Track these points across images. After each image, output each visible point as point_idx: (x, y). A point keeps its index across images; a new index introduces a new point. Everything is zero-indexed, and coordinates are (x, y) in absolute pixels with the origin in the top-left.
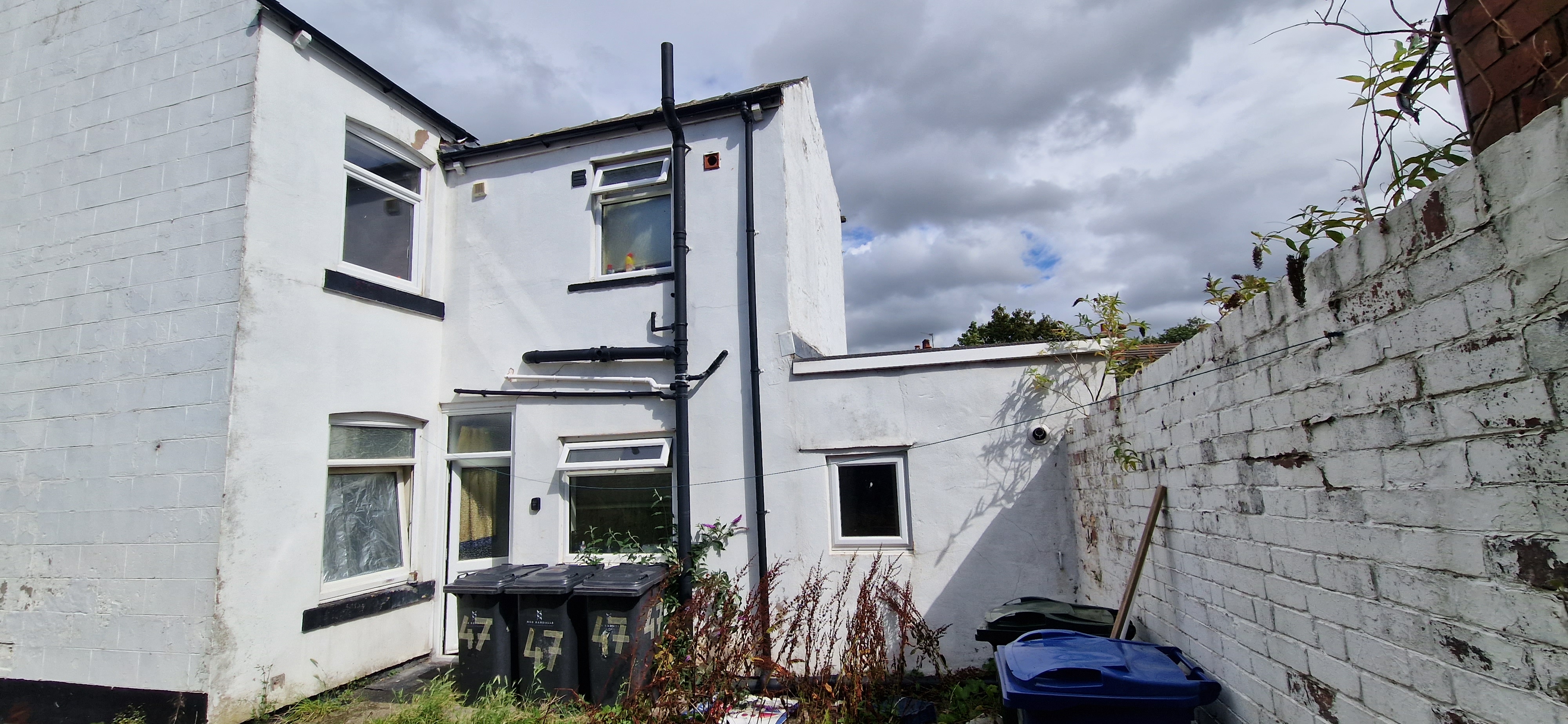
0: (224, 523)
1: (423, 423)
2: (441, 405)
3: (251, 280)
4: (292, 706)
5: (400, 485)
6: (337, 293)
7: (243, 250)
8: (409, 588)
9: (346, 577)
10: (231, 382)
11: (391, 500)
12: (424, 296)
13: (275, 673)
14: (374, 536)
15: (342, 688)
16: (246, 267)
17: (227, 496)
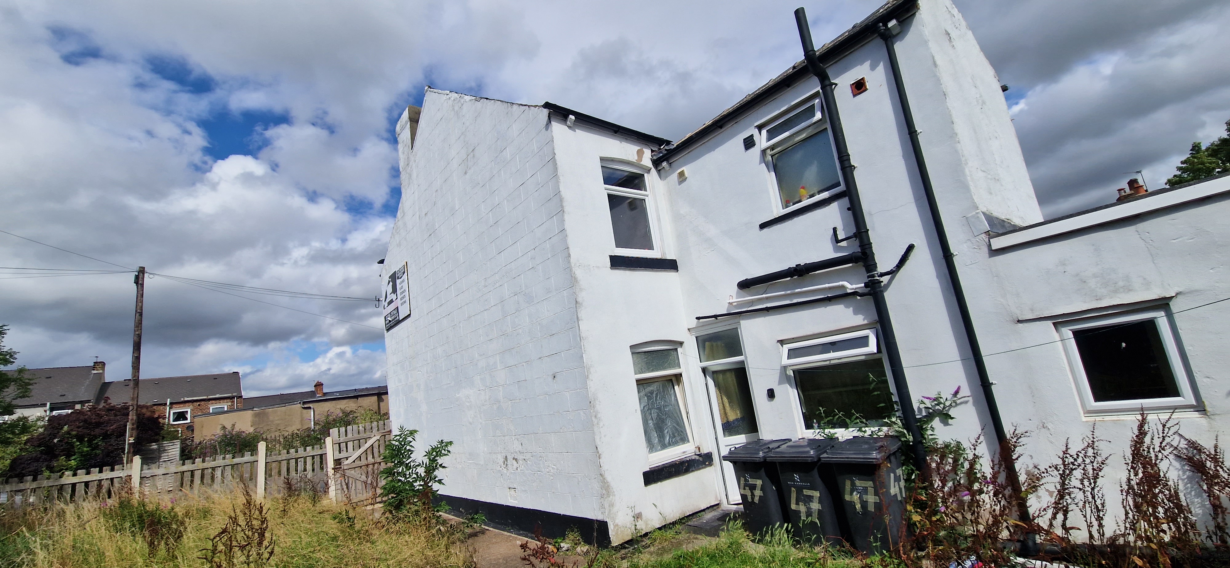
0: (593, 419)
1: (681, 344)
2: (689, 329)
3: (576, 273)
4: (650, 533)
5: (676, 387)
6: (618, 269)
7: (569, 256)
8: (697, 457)
9: (659, 450)
10: (580, 335)
11: (673, 398)
12: (663, 258)
13: (637, 511)
14: (669, 423)
15: (674, 524)
16: (573, 265)
17: (592, 402)
